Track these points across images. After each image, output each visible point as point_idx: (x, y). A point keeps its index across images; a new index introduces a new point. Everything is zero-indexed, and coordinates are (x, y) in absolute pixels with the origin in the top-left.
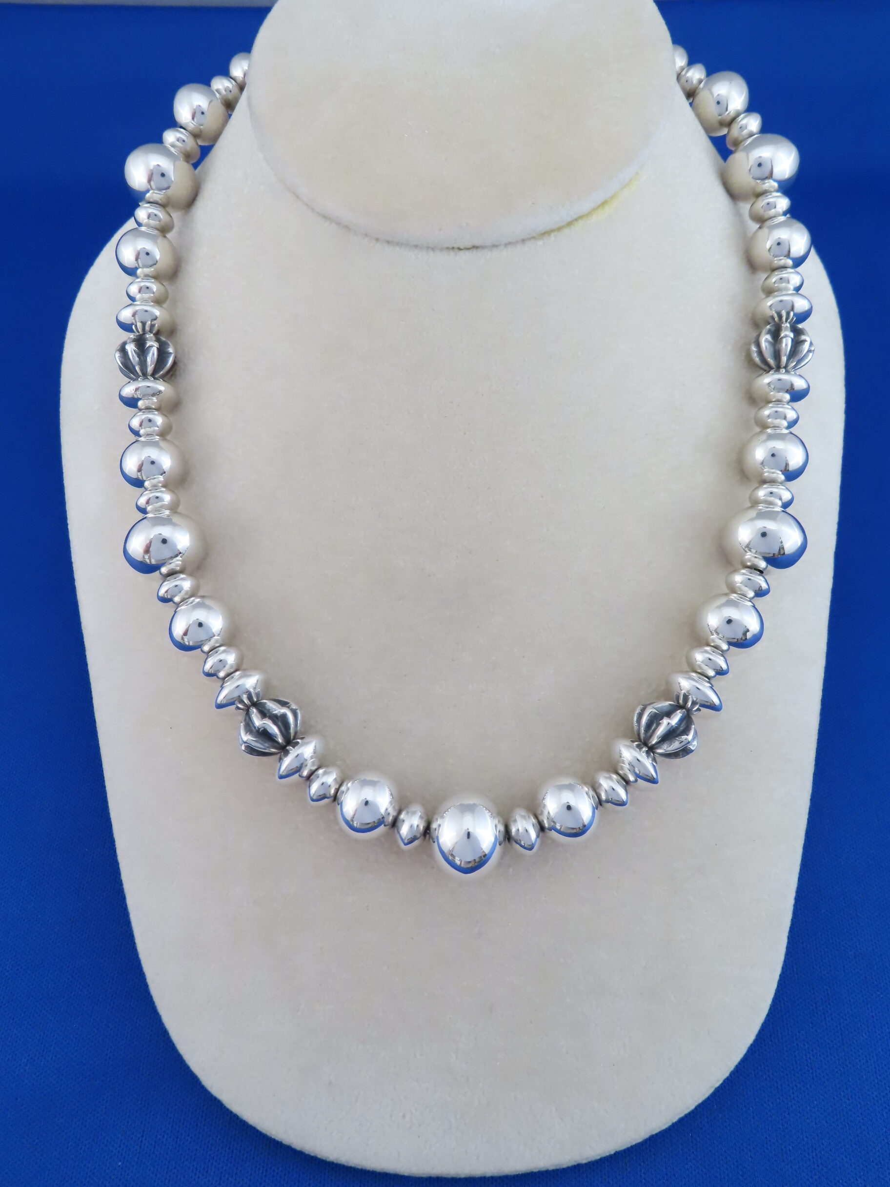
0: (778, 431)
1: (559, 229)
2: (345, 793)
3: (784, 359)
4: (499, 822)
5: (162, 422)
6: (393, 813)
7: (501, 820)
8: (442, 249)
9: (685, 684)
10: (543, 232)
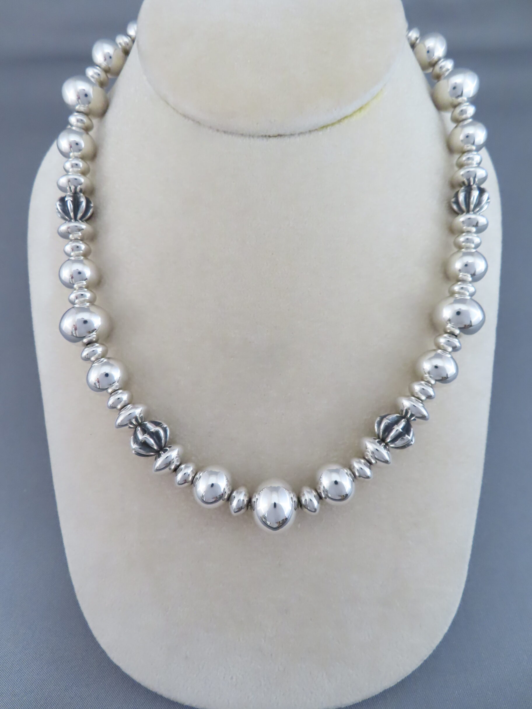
0: (469, 251)
1: (333, 124)
2: (198, 479)
3: (472, 206)
4: (293, 496)
5: (85, 248)
6: (228, 492)
7: (295, 494)
8: (259, 137)
9: (406, 403)
10: (322, 126)
